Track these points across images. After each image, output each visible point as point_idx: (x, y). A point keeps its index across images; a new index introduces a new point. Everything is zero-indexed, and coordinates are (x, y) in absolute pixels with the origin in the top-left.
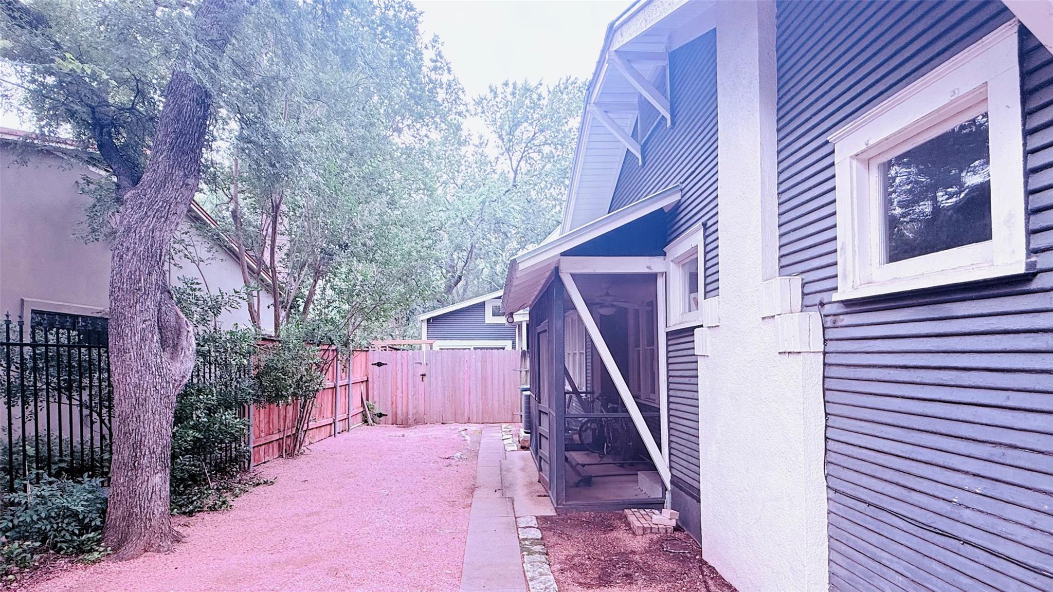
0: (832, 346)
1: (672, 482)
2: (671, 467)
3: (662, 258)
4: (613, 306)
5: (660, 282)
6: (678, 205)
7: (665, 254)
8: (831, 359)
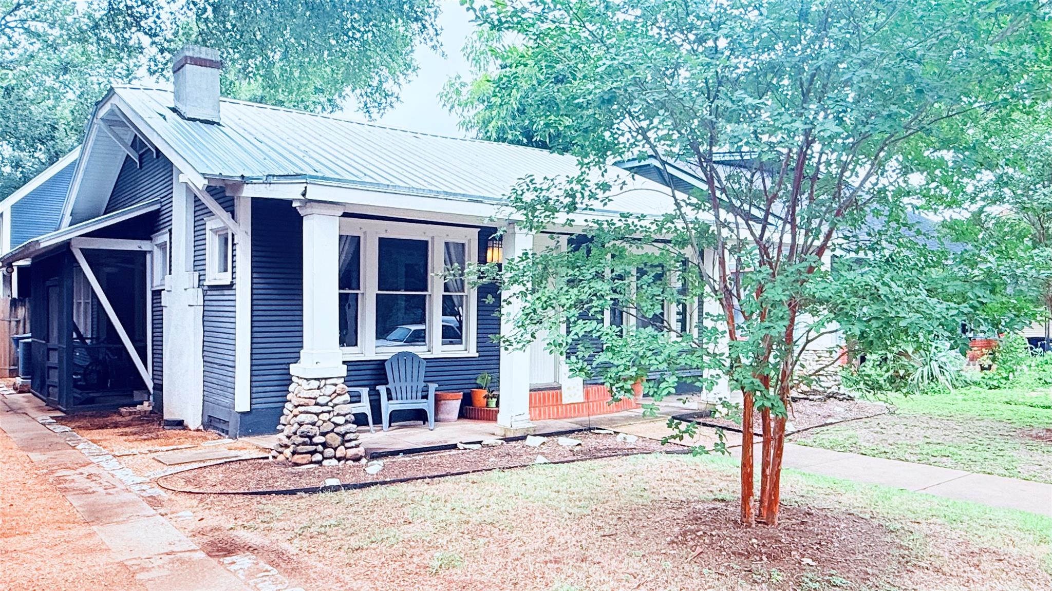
0: (206, 303)
1: (154, 388)
2: (153, 379)
3: (149, 242)
4: (117, 266)
5: (148, 257)
6: (158, 211)
7: (151, 239)
8: (206, 308)
